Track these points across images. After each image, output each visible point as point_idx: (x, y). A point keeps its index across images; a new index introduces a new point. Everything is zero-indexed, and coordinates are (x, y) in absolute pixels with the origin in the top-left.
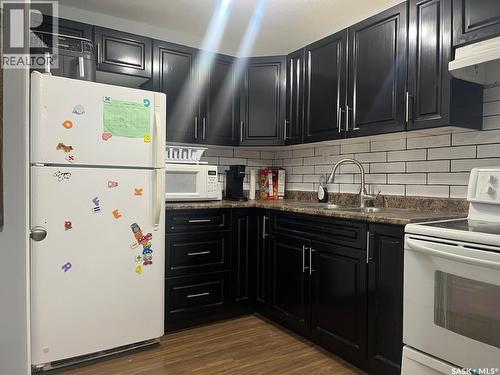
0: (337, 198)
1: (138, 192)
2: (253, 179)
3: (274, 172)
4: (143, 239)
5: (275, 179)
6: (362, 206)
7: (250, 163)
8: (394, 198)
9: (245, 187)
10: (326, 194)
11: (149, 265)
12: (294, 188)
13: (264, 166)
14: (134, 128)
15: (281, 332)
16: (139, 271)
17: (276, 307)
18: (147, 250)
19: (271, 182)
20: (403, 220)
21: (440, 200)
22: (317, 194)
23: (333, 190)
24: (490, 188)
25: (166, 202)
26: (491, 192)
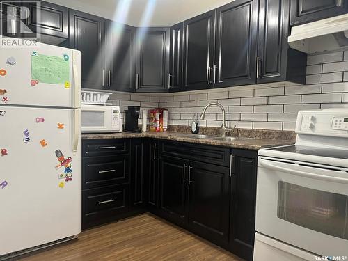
0: (205, 130)
1: (60, 126)
2: (145, 116)
3: (160, 112)
4: (65, 162)
5: (161, 117)
6: (223, 136)
7: (142, 105)
8: (245, 130)
9: (140, 122)
10: (198, 128)
11: (69, 181)
12: (174, 123)
13: (153, 107)
14: (56, 77)
15: (167, 225)
16: (61, 185)
17: (163, 208)
18: (68, 170)
19: (158, 118)
20: (256, 147)
21: (276, 132)
22: (191, 127)
23: (202, 124)
24: (311, 124)
25: (82, 134)
26: (312, 127)
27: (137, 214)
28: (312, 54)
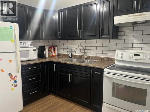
0: (75, 56)
1: (10, 61)
2: (47, 50)
3: (54, 48)
4: (13, 78)
5: (54, 50)
6: (84, 60)
7: (45, 45)
8: (93, 57)
9: (45, 53)
10: (72, 55)
11: (16, 87)
12: (61, 53)
13: (50, 45)
14: (7, 37)
15: (61, 99)
16: (13, 90)
17: (59, 92)
18: (15, 82)
19: (53, 51)
20: (102, 67)
21: (106, 58)
22: (69, 55)
23: (74, 54)
24: (121, 56)
26: (122, 57)
27: (47, 95)
28: (121, 27)
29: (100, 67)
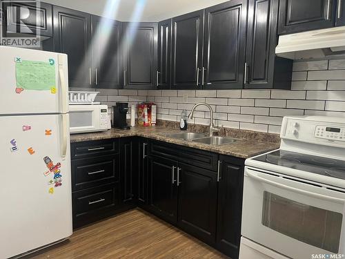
0: (193, 127)
1: (48, 133)
2: (133, 111)
3: (148, 107)
4: (53, 168)
5: (149, 112)
6: (211, 135)
7: (131, 99)
8: (231, 130)
9: (128, 117)
10: (186, 124)
11: (59, 187)
12: (163, 118)
13: (141, 101)
14: (42, 83)
15: (156, 222)
16: (51, 191)
17: (153, 205)
18: (57, 175)
19: (146, 113)
20: (243, 155)
21: (262, 134)
22: (179, 123)
23: (190, 122)
24: (295, 131)
25: (71, 134)
26: (296, 133)
28: (298, 61)
29: (238, 154)
